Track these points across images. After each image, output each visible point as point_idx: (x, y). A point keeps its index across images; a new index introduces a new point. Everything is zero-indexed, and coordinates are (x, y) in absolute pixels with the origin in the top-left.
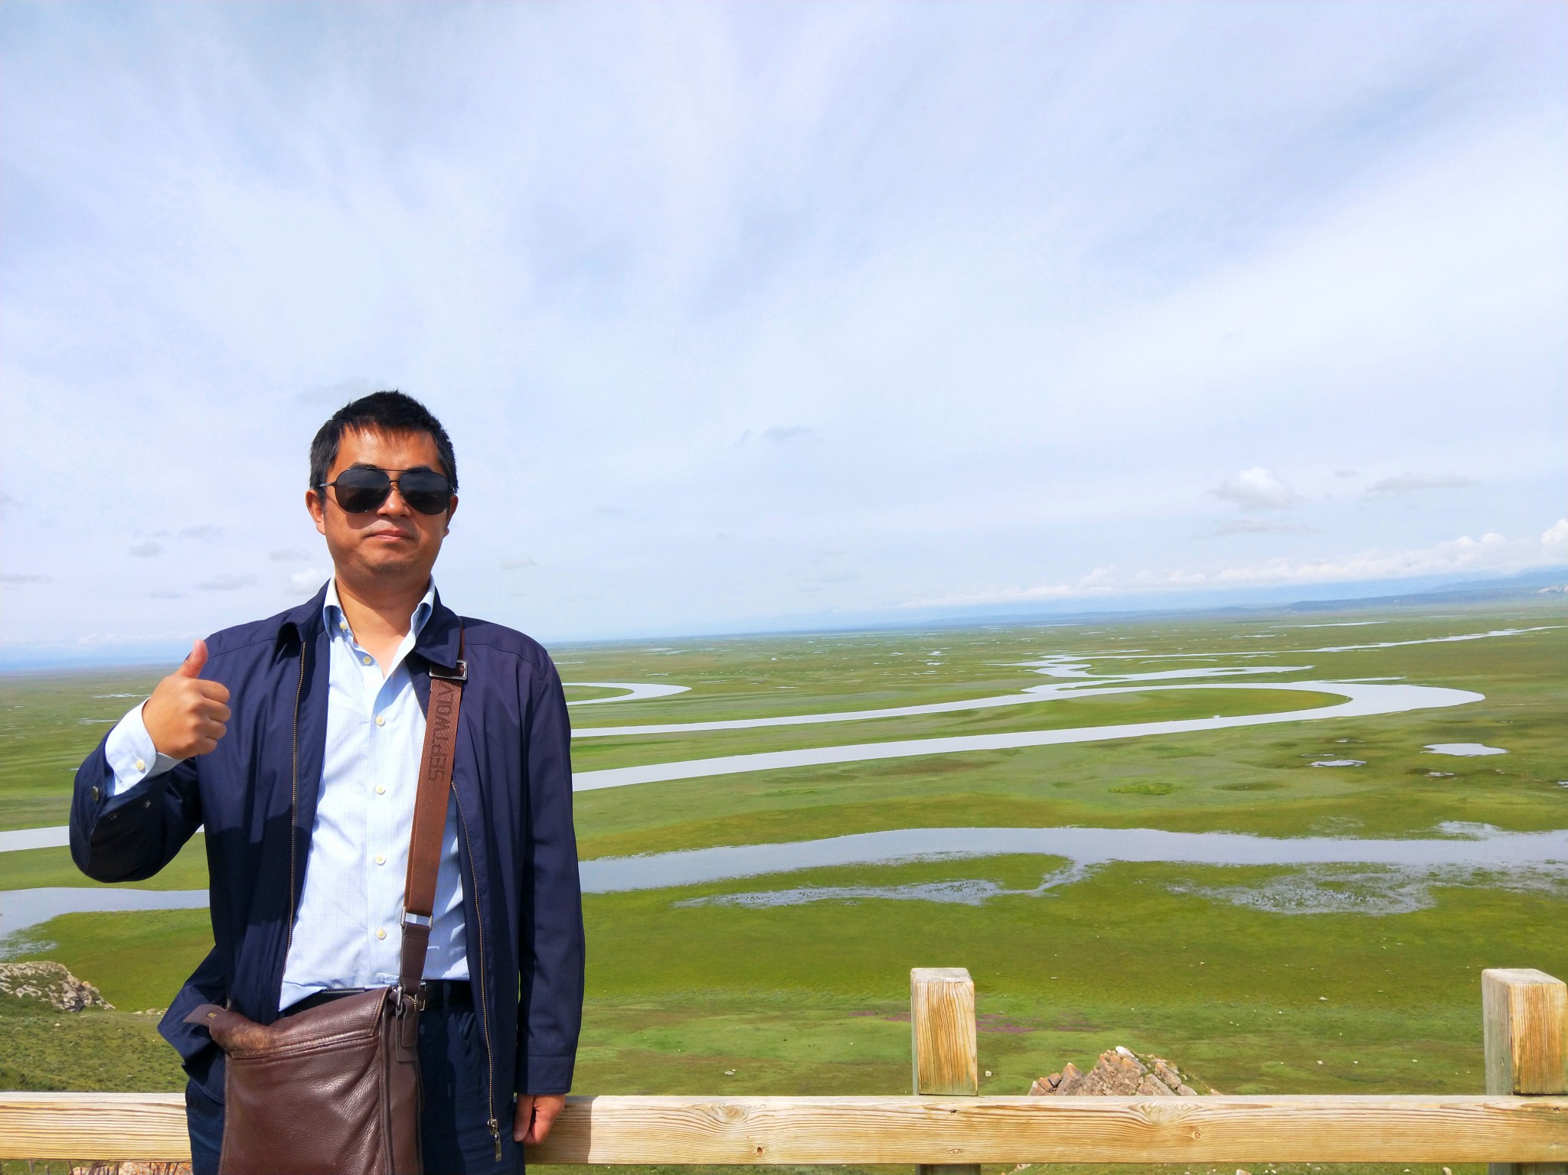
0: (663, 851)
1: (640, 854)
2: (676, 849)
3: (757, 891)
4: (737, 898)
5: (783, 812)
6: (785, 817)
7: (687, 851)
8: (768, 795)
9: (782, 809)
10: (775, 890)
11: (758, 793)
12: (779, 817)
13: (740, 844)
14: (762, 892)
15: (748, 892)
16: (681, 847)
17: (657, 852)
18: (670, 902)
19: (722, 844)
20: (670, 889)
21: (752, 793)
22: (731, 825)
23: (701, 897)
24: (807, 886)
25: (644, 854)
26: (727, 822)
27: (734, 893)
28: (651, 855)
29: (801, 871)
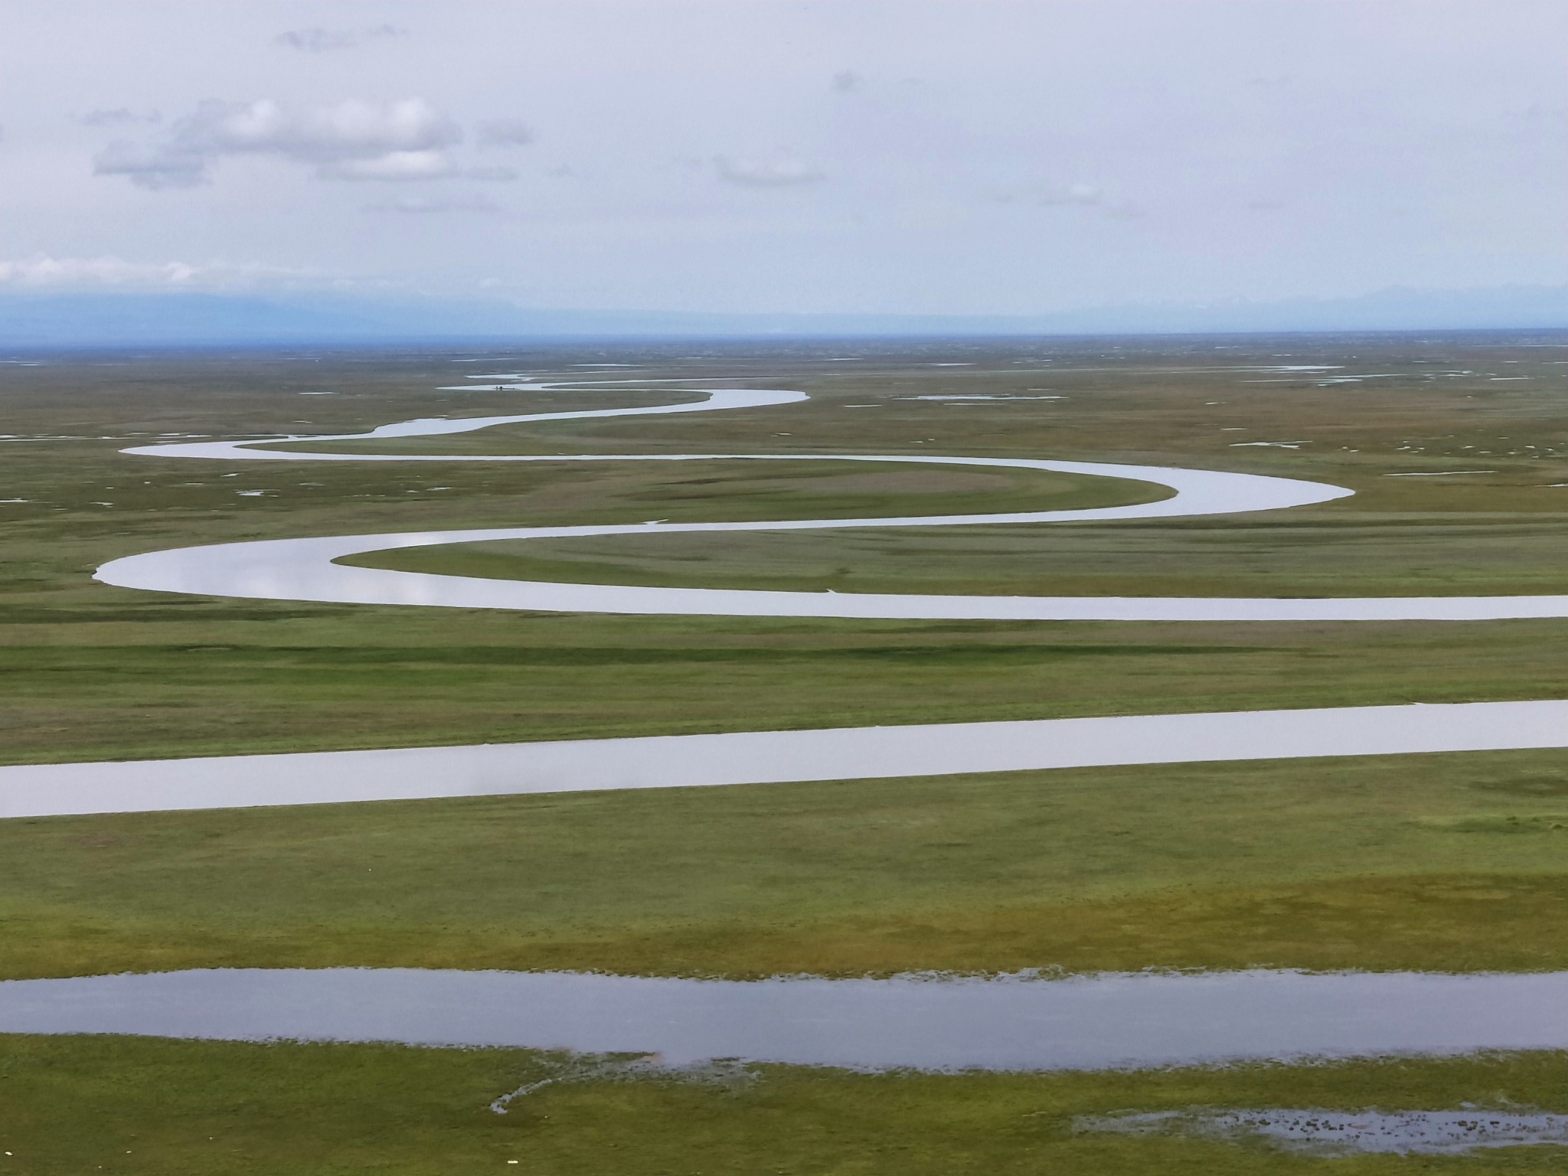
0: (1091, 968)
1: (1026, 972)
2: (1133, 967)
3: (1331, 1107)
4: (1264, 1122)
5: (1498, 881)
6: (1499, 895)
7: (1165, 973)
8: (1469, 828)
9: (1499, 871)
10: (1387, 1109)
11: (1442, 820)
12: (1477, 895)
13: (1330, 966)
14: (1347, 1110)
15: (1303, 1108)
16: (1149, 962)
17: (1076, 970)
18: (1064, 1115)
19: (1275, 962)
20: (1076, 1078)
21: (1425, 819)
22: (1325, 907)
23: (1159, 1107)
24: (1490, 1105)
25: (1035, 971)
26: (1317, 897)
27: (1259, 1105)
28: (1056, 976)
29: (1490, 1060)
